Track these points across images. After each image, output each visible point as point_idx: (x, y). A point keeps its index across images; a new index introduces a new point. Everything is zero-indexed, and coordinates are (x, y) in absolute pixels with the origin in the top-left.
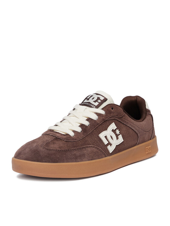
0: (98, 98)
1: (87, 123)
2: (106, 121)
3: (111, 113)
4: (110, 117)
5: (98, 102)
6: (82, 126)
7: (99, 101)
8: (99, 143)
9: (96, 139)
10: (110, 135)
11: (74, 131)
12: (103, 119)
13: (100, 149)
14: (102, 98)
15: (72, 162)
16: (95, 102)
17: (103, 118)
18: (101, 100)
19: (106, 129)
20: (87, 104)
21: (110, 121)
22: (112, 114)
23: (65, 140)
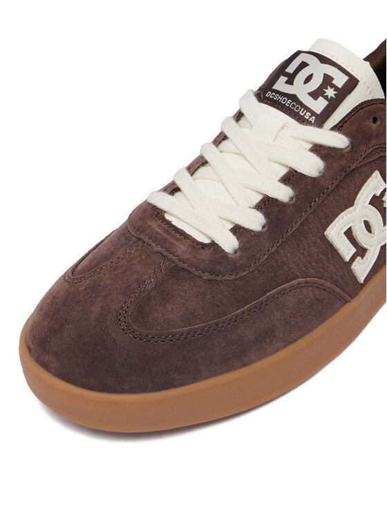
0: (328, 80)
1: (284, 193)
2: (353, 170)
3: (370, 140)
4: (368, 156)
5: (326, 98)
6: (267, 205)
7: (330, 92)
8: (325, 262)
9: (314, 250)
10: (363, 220)
11: (237, 230)
12: (343, 169)
13: (328, 284)
14: (340, 80)
15: (226, 372)
16: (315, 95)
17: (343, 162)
18: (336, 88)
19: (350, 203)
20: (288, 102)
21: (364, 169)
22: (373, 142)
23: (206, 276)
